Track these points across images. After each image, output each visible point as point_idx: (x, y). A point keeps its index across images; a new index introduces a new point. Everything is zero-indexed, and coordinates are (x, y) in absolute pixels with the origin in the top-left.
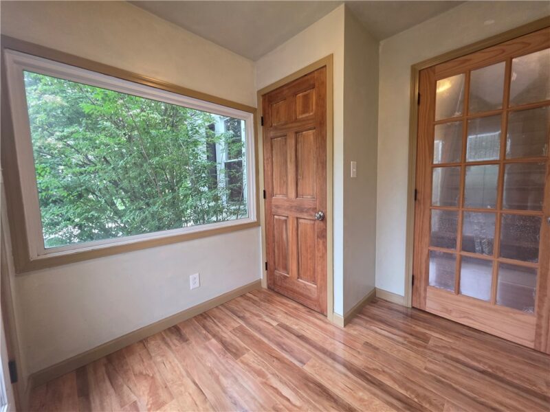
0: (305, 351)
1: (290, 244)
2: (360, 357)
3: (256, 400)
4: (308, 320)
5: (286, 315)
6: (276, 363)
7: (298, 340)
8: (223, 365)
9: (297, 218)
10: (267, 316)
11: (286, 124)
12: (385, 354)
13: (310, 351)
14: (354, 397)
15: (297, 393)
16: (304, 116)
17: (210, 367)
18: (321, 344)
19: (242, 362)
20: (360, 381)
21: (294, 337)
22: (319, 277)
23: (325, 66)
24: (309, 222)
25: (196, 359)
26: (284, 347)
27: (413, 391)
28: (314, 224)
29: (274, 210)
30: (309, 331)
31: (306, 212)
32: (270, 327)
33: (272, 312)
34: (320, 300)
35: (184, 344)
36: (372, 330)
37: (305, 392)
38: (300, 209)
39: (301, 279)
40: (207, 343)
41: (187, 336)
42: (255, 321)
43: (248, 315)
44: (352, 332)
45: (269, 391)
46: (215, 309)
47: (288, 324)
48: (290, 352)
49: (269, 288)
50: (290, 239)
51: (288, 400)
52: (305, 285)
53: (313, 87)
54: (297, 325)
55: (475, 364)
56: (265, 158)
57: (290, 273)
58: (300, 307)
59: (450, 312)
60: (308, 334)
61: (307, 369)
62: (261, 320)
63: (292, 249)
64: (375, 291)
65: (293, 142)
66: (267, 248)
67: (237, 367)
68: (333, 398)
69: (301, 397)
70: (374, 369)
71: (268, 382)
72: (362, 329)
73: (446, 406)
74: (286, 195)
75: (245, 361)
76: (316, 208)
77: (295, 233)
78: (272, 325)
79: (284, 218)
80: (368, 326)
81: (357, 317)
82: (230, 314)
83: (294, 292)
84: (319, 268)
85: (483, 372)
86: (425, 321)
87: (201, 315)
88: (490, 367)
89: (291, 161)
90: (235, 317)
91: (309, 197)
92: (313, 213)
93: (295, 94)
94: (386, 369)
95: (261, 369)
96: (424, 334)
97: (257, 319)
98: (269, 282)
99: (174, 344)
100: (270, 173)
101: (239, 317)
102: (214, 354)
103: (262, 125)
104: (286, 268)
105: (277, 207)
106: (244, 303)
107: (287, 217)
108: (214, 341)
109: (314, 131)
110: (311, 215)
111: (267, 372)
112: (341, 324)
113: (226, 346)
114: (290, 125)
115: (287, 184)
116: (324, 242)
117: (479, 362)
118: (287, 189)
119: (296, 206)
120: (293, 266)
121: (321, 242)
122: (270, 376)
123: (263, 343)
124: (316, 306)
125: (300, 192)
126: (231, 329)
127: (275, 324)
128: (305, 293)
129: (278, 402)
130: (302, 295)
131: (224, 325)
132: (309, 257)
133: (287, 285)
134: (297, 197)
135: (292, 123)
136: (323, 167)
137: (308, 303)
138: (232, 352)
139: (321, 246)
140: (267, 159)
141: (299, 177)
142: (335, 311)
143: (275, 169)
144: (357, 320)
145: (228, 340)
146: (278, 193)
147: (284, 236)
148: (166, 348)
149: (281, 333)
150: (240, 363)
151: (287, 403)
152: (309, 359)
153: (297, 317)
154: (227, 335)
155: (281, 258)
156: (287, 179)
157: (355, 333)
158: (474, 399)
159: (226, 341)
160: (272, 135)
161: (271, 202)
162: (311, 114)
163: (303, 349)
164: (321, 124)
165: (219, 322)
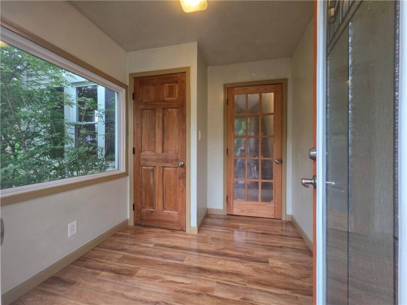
0: (180, 254)
1: (157, 186)
2: (212, 246)
3: (161, 293)
4: (174, 237)
5: (157, 238)
6: (164, 267)
7: (173, 250)
8: (123, 285)
9: (163, 167)
10: (143, 243)
11: (155, 101)
12: (224, 240)
13: (183, 253)
14: (217, 265)
15: (186, 277)
16: (169, 99)
17: (112, 291)
18: (188, 247)
19: (138, 277)
20: (216, 257)
21: (169, 249)
22: (180, 205)
23: (185, 72)
24: (172, 169)
25: (93, 292)
26: (165, 256)
27: (241, 251)
28: (176, 170)
29: (142, 162)
30: (178, 243)
31: (171, 162)
32: (150, 249)
33: (146, 239)
34: (181, 221)
35: (73, 287)
36: (213, 231)
37: (190, 274)
38: (166, 161)
39: (165, 210)
40: (98, 277)
41: (73, 280)
42: (135, 248)
43: (126, 247)
44: (203, 235)
45: (168, 285)
46: (91, 252)
47: (161, 243)
48: (171, 258)
49: (136, 224)
50: (157, 182)
51: (183, 283)
52: (169, 213)
53: (177, 82)
54: (168, 241)
55: (259, 231)
56: (135, 123)
57: (156, 208)
58: (165, 230)
59: (243, 211)
60: (178, 244)
61: (186, 263)
62: (140, 247)
63: (159, 189)
64: (207, 210)
65: (161, 114)
66: (135, 192)
67: (135, 281)
68: (207, 270)
69: (190, 278)
70: (221, 249)
71: (165, 280)
72: (208, 232)
73: (255, 252)
74: (154, 151)
75: (141, 275)
76: (178, 159)
77: (161, 178)
78: (150, 247)
79: (152, 168)
80: (210, 229)
81: (203, 226)
82: (109, 250)
83: (159, 221)
84: (180, 200)
85: (262, 234)
86: (234, 219)
87: (78, 260)
88: (264, 231)
89: (158, 127)
90: (116, 252)
91: (172, 152)
92: (176, 163)
93: (163, 84)
94: (226, 247)
95: (156, 275)
96: (236, 225)
97: (135, 247)
98: (136, 220)
99: (61, 291)
100: (139, 135)
101: (119, 250)
102: (110, 282)
103: (133, 99)
104: (152, 205)
105: (146, 160)
106: (118, 240)
107: (155, 167)
108: (103, 273)
109: (177, 109)
110: (174, 164)
111: (161, 275)
112: (196, 232)
113: (118, 273)
114: (158, 103)
115: (155, 143)
116: (183, 181)
117: (260, 230)
118: (155, 147)
119: (162, 159)
120: (159, 202)
121: (182, 181)
122: (164, 276)
123: (148, 259)
124: (177, 226)
125: (165, 148)
126: (117, 260)
127: (152, 246)
128: (168, 219)
129: (177, 287)
130: (166, 221)
131: (107, 260)
132: (172, 193)
133: (154, 218)
134: (163, 152)
135: (161, 102)
136: (183, 133)
137: (171, 226)
138: (127, 274)
139: (181, 184)
140: (137, 124)
141: (165, 139)
142: (191, 225)
143: (144, 132)
144: (202, 228)
145: (117, 268)
146: (147, 149)
147: (152, 181)
148: (53, 297)
149: (159, 249)
150: (137, 278)
151: (182, 285)
152: (185, 257)
153: (167, 237)
154: (115, 265)
155: (148, 198)
156: (155, 140)
157: (205, 235)
158: (263, 245)
159: (116, 270)
160: (142, 108)
161: (140, 156)
162: (175, 99)
163: (179, 253)
164: (182, 106)
165: (102, 259)
